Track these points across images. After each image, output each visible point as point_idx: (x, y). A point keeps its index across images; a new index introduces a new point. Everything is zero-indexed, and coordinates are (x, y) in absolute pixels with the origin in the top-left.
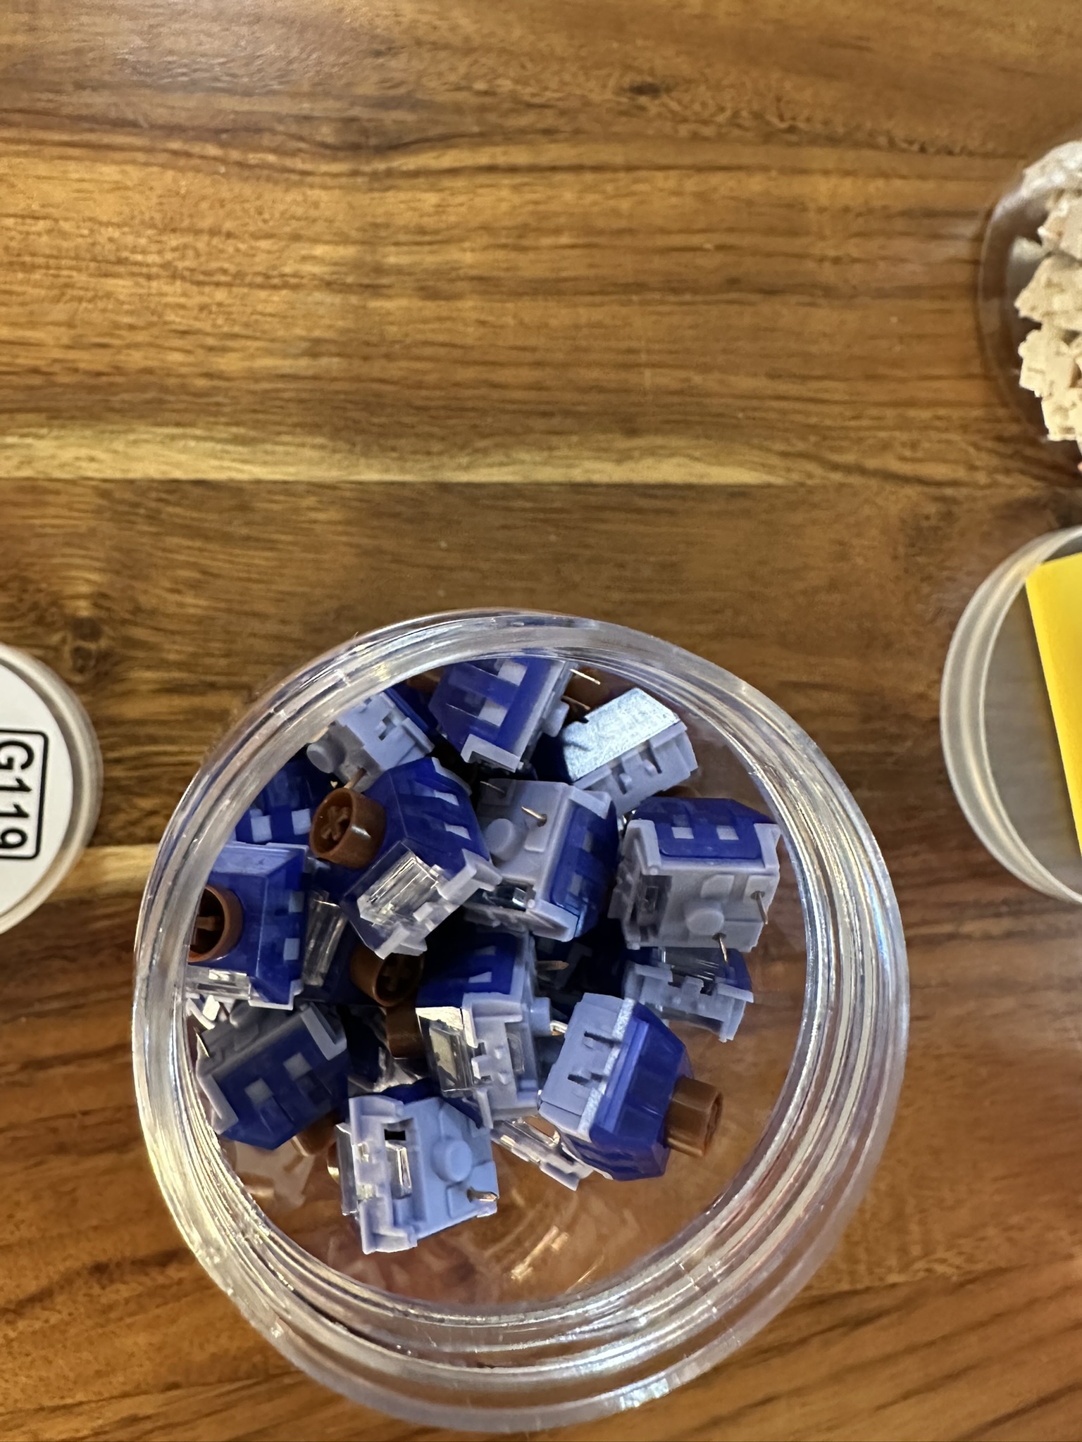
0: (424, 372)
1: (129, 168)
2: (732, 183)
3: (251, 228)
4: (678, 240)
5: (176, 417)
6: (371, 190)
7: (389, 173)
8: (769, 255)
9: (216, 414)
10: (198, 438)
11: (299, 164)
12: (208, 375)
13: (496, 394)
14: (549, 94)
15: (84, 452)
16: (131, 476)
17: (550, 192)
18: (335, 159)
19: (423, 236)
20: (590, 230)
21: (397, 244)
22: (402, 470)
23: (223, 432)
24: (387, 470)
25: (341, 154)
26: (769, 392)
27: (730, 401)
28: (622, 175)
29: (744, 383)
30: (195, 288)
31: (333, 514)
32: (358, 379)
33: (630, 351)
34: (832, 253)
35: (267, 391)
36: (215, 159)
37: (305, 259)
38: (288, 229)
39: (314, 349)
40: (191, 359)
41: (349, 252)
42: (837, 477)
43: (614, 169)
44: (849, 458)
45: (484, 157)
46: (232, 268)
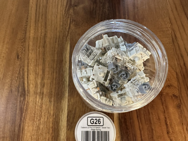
0: (54, 87)
1: (26, 125)
2: (31, 46)
3: (34, 109)
4: (38, 54)
5: (59, 120)
6: (30, 93)
7: (28, 91)
8: (40, 42)
9: (58, 114)
10: (62, 117)
11: (26, 103)
12: (53, 116)
13: (57, 78)
14: (18, 70)
15: (63, 132)
16: (66, 126)
17: (31, 70)
18: (26, 98)
19: (36, 86)
20: (36, 65)
21: (37, 90)
22: (67, 90)
23: (61, 113)
24: (67, 93)
25: (25, 97)
28: (29, 61)
29: (57, 46)
30: (42, 117)
31: (72, 100)
33: (52, 60)
34: (40, 34)
35: (56, 108)
36: (25, 113)
37: (38, 102)
38: (35, 105)
39: (50, 101)
40: (51, 118)
41: (38, 96)
42: (69, 34)
43: (28, 61)
44: (67, 33)
45: (26, 78)
46: (39, 112)
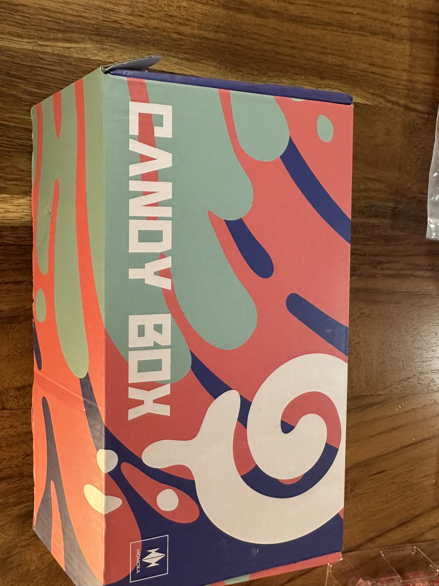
26: (370, 71)
27: (356, 71)
32: (230, 43)
